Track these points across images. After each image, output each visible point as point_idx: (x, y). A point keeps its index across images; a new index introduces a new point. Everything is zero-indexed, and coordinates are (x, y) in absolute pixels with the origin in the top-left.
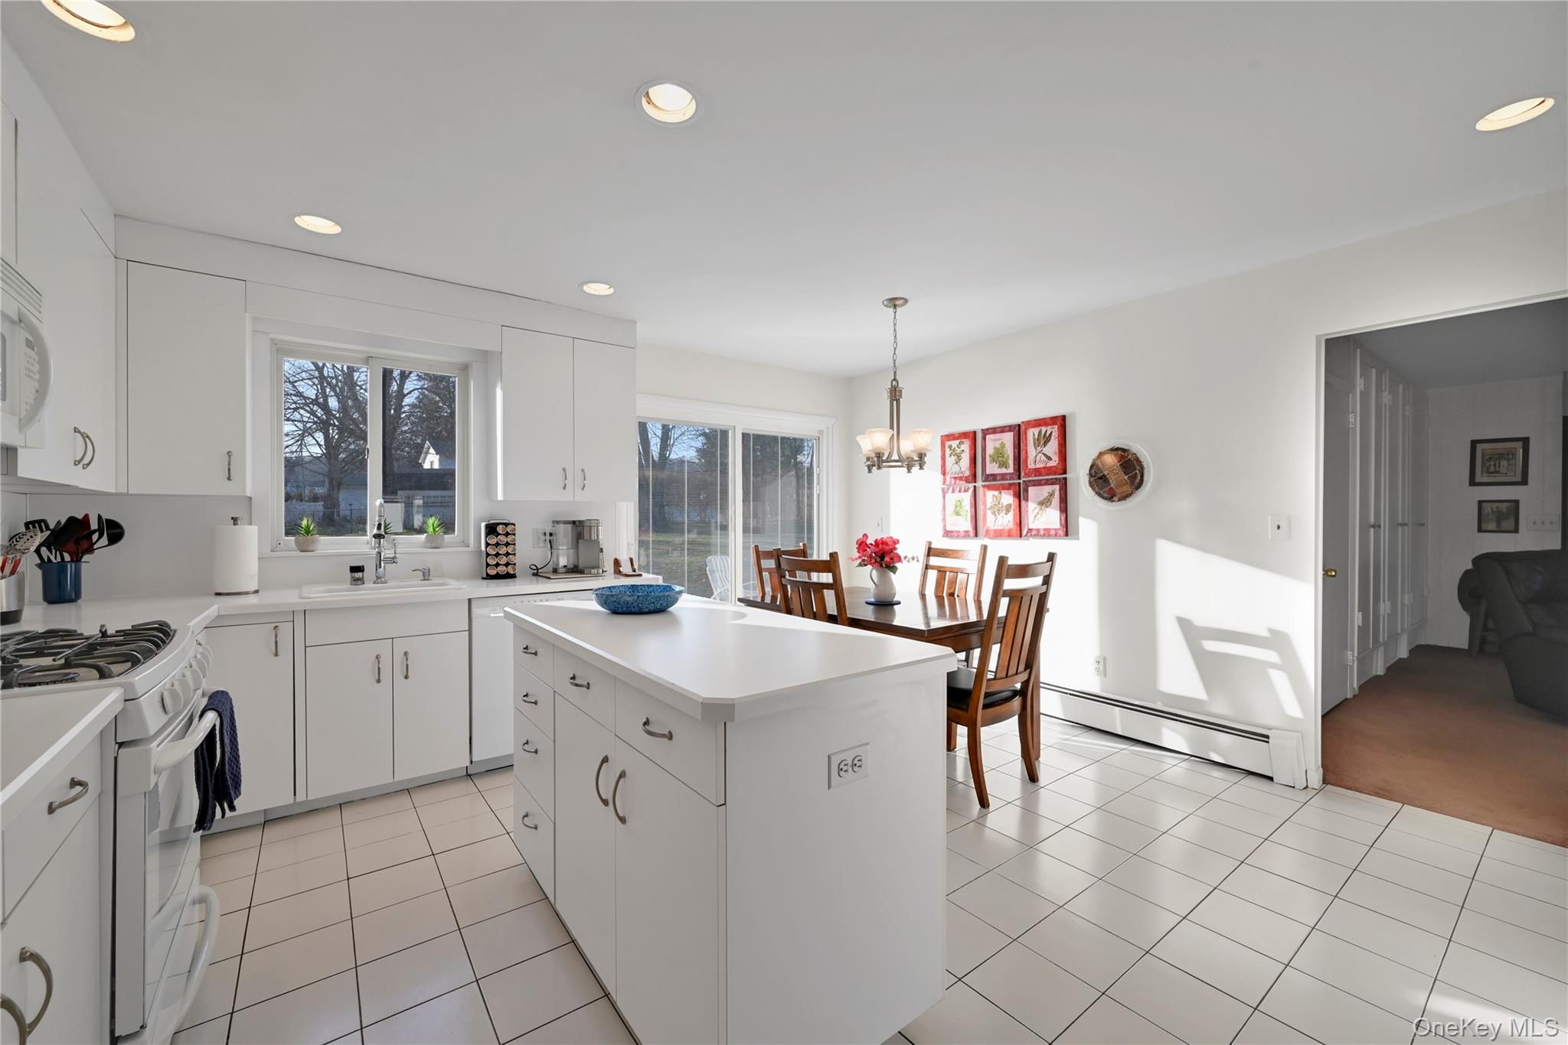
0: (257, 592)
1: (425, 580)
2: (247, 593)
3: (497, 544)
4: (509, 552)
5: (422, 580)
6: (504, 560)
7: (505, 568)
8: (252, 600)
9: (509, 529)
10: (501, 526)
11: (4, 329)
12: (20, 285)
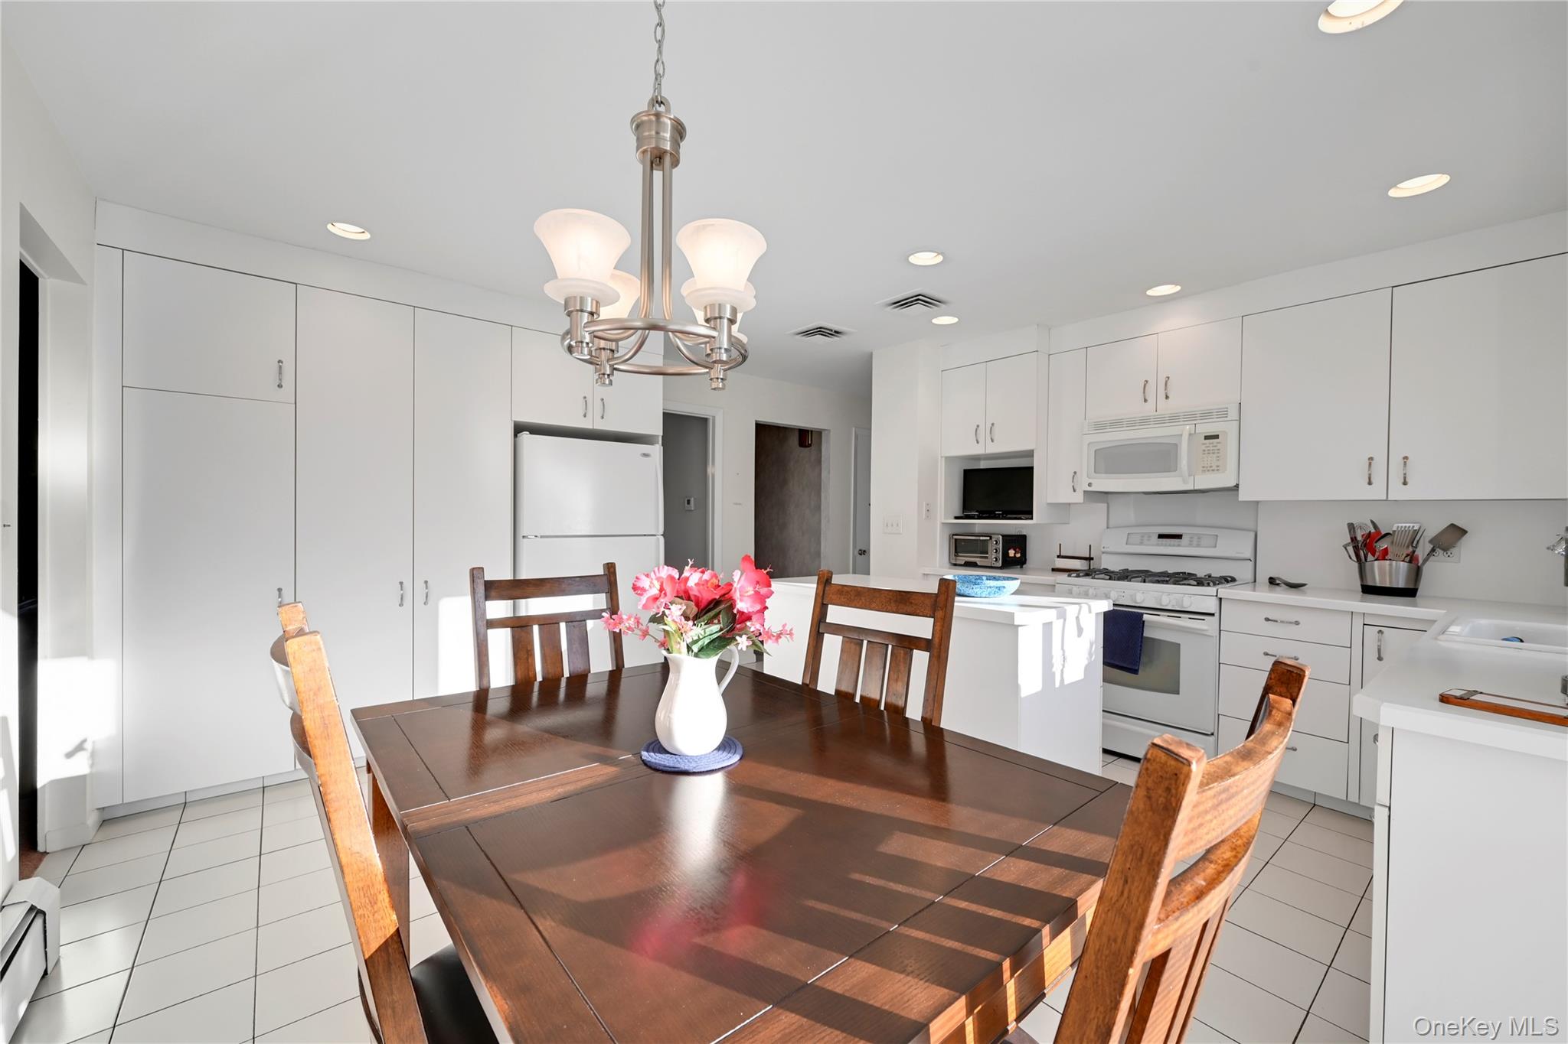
11: (1175, 441)
12: (1190, 417)
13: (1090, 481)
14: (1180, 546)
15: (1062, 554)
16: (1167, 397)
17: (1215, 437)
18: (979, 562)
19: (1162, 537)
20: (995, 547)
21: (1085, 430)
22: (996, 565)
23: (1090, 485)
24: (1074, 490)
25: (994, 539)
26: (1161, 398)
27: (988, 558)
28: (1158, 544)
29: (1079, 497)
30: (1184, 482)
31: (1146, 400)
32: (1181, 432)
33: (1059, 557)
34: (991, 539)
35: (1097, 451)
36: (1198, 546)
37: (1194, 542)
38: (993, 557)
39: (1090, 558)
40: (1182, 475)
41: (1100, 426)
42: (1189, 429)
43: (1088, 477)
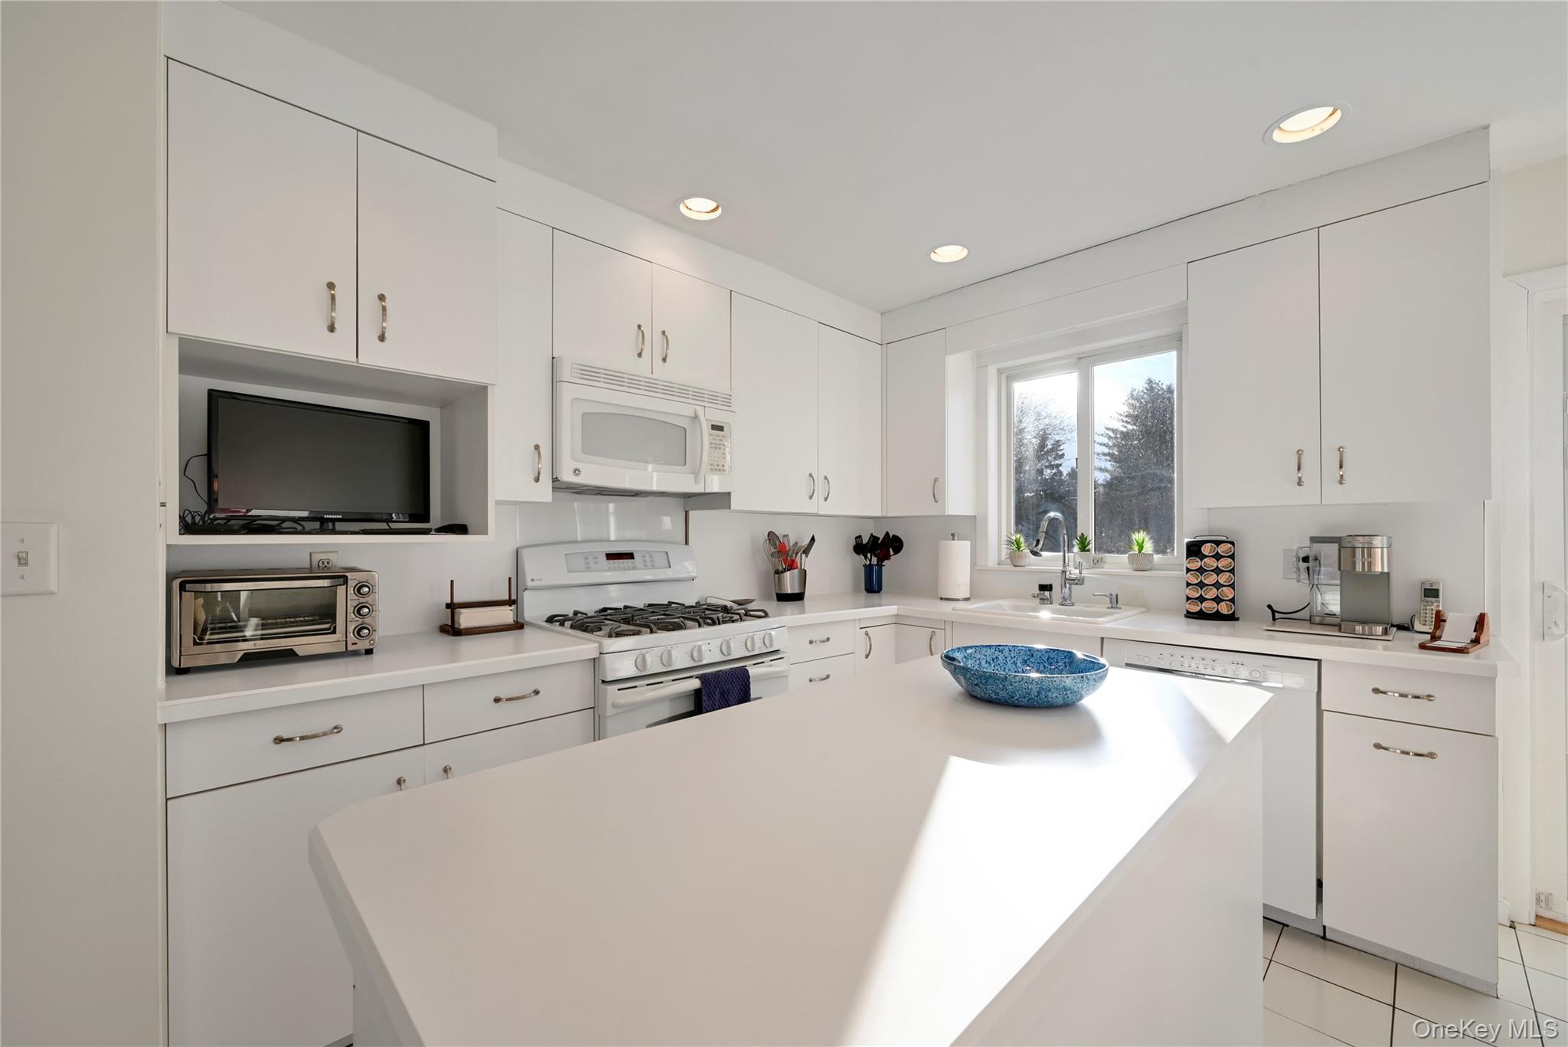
0: (967, 599)
1: (1112, 607)
2: (958, 600)
3: (1201, 570)
4: (1221, 582)
5: (1108, 608)
6: (1212, 593)
7: (1216, 605)
8: (961, 605)
9: (1222, 549)
10: (1209, 545)
11: (684, 423)
12: (699, 395)
13: (578, 465)
14: (634, 568)
15: (456, 600)
16: (664, 360)
17: (721, 428)
18: (302, 645)
19: (610, 556)
20: (362, 600)
21: (565, 373)
22: (363, 645)
23: (577, 472)
24: (537, 480)
25: (351, 584)
26: (658, 358)
27: (334, 632)
28: (610, 570)
29: (544, 492)
30: (696, 481)
31: (640, 355)
32: (693, 415)
33: (452, 606)
34: (346, 582)
35: (585, 416)
36: (653, 567)
37: (649, 563)
38: (351, 628)
39: (510, 602)
40: (696, 474)
41: (590, 374)
42: (700, 411)
43: (573, 458)
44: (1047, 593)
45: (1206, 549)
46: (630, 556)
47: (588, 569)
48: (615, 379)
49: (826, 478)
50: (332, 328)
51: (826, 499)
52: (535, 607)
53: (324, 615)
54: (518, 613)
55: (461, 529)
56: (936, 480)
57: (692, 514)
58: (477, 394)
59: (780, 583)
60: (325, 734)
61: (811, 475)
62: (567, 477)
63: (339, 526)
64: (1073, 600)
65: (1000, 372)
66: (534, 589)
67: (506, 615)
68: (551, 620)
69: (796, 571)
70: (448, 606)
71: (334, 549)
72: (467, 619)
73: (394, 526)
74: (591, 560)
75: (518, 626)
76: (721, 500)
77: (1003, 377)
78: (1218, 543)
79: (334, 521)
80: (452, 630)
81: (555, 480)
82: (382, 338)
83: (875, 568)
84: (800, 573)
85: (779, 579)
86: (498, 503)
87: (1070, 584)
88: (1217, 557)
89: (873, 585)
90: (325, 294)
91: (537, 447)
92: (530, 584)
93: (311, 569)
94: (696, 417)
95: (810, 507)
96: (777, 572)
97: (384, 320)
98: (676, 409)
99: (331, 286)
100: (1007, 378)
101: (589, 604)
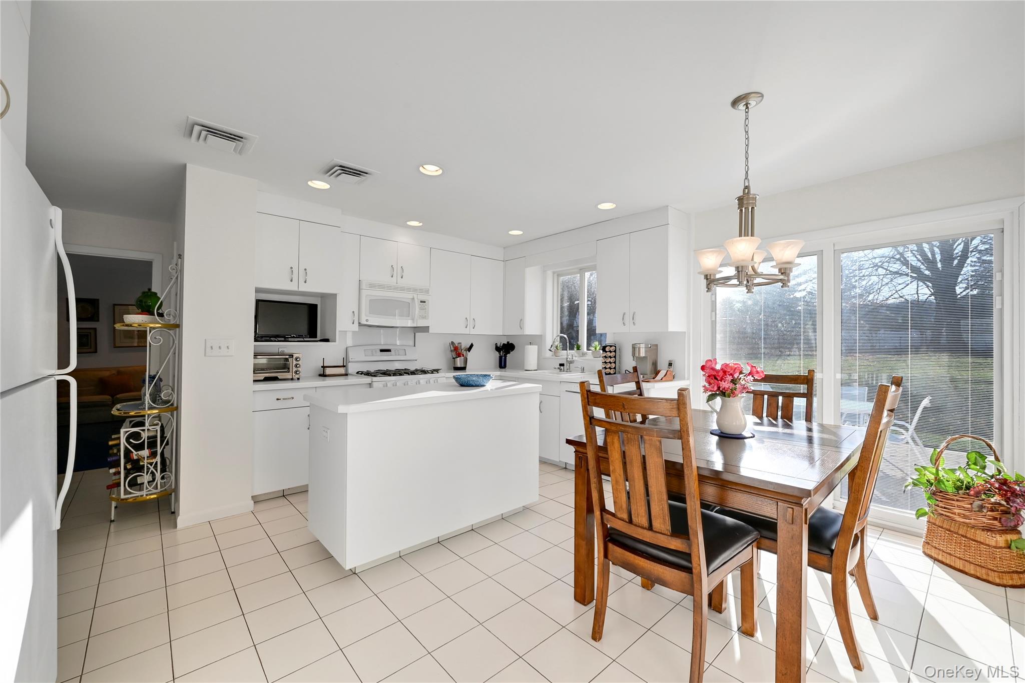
0: (535, 370)
1: (582, 372)
2: (531, 370)
3: (606, 357)
4: (611, 361)
6: (609, 366)
7: (609, 370)
9: (612, 349)
10: (608, 347)
11: (408, 301)
12: (415, 290)
13: (367, 318)
14: (391, 355)
15: (325, 365)
16: (402, 277)
17: (424, 302)
18: (280, 376)
19: (382, 351)
20: (297, 362)
21: (364, 286)
22: (297, 376)
23: (367, 320)
24: (353, 323)
25: (294, 357)
26: (399, 277)
27: (289, 372)
28: (381, 355)
29: (356, 327)
30: (413, 322)
31: (392, 276)
32: (412, 297)
33: (324, 367)
34: (293, 357)
35: (371, 300)
36: (399, 355)
37: (397, 353)
38: (294, 371)
39: (344, 366)
40: (413, 319)
41: (372, 286)
42: (415, 296)
43: (366, 316)
44: (562, 367)
45: (607, 349)
46: (389, 351)
47: (373, 355)
48: (381, 287)
49: (474, 319)
50: (291, 281)
51: (474, 328)
52: (352, 368)
53: (285, 367)
54: (346, 370)
55: (327, 340)
56: (521, 320)
57: (417, 334)
58: (334, 296)
59: (455, 362)
60: (289, 399)
61: (466, 318)
62: (364, 322)
63: (289, 339)
64: (571, 370)
65: (554, 273)
66: (352, 362)
67: (342, 371)
68: (358, 373)
69: (462, 358)
70: (322, 367)
71: (285, 347)
72: (328, 371)
73: (305, 339)
74: (374, 352)
75: (346, 375)
76: (425, 329)
77: (555, 275)
78: (611, 346)
79: (288, 338)
80: (323, 375)
81: (359, 323)
82: (305, 282)
83: (503, 357)
84: (464, 359)
85: (454, 361)
86: (339, 331)
87: (569, 364)
88: (610, 352)
89: (502, 365)
90: (290, 270)
91: (353, 312)
92: (351, 360)
93: (279, 353)
94: (413, 299)
95: (467, 331)
96: (454, 358)
97: (306, 276)
98: (406, 296)
99: (291, 268)
100: (558, 275)
101: (372, 368)
